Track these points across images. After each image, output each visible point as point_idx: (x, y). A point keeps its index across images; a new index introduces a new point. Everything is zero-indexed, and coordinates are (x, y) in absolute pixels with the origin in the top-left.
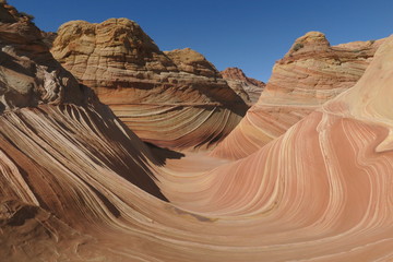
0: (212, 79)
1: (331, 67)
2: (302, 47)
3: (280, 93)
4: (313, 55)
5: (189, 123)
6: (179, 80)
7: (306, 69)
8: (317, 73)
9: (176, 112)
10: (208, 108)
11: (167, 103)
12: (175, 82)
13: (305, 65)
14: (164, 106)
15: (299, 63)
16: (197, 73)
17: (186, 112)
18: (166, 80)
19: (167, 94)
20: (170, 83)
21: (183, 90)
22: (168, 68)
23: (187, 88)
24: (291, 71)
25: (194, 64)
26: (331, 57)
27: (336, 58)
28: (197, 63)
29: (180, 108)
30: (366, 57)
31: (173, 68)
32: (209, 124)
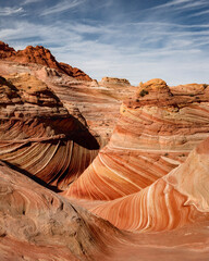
0: (55, 109)
1: (171, 114)
2: (147, 93)
3: (129, 137)
4: (156, 103)
5: (39, 161)
6: (25, 113)
7: (151, 116)
8: (159, 120)
9: (26, 150)
10: (53, 142)
11: (15, 140)
12: (21, 115)
13: (150, 113)
14: (14, 144)
15: (145, 109)
16: (40, 103)
17: (35, 149)
18: (13, 115)
19: (14, 131)
20: (17, 117)
21: (29, 124)
22: (14, 100)
23: (32, 121)
24: (138, 116)
25: (37, 94)
26: (171, 105)
27: (175, 105)
28: (40, 92)
29: (29, 144)
30: (199, 102)
31: (18, 100)
32: (57, 160)
